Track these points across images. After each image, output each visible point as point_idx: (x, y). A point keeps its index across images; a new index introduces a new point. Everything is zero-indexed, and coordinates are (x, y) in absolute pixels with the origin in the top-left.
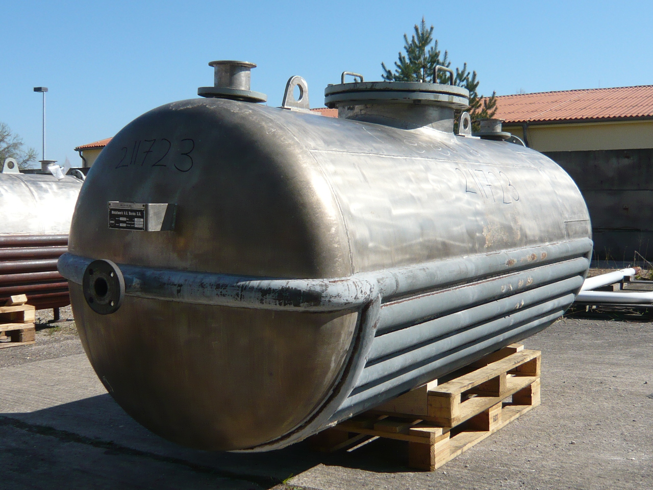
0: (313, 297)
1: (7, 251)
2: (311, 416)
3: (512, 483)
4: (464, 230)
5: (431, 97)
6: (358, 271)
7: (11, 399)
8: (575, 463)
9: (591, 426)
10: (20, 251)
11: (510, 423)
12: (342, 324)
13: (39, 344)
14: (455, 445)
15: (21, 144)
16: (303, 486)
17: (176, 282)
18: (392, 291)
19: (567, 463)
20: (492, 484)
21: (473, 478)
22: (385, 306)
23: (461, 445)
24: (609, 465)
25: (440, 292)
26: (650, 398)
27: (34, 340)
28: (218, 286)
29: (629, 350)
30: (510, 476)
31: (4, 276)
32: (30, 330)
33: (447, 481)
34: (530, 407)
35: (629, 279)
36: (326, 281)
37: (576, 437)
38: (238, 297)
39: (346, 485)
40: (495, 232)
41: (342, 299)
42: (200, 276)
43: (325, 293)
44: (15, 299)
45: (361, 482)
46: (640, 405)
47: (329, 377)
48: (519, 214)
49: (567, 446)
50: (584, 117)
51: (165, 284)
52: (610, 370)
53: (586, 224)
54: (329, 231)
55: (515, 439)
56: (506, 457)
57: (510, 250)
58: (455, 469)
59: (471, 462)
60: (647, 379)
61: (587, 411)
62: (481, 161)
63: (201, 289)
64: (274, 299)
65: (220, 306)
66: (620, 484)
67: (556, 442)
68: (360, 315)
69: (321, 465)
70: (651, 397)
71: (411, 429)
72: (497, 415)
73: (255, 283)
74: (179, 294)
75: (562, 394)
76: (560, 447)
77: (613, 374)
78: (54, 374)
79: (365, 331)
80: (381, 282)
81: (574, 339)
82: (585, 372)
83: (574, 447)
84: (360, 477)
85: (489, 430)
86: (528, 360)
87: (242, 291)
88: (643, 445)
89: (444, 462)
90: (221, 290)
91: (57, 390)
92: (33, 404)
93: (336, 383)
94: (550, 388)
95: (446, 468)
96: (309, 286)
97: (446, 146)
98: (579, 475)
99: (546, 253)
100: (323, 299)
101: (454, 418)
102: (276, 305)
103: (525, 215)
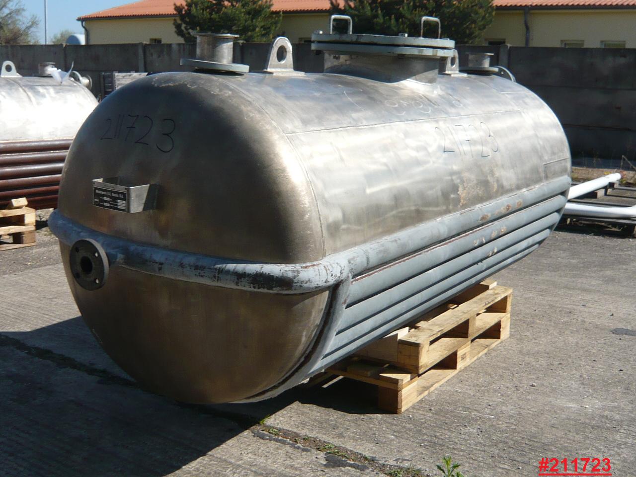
0: (285, 282)
1: (6, 157)
2: (284, 378)
3: (471, 430)
4: (440, 193)
5: (415, 51)
6: (330, 253)
7: (12, 314)
8: (533, 409)
9: (553, 365)
10: (20, 157)
11: (478, 359)
12: (313, 304)
13: (39, 245)
14: (423, 385)
15: (23, 10)
16: (278, 427)
17: (158, 260)
18: (363, 268)
19: (524, 409)
20: (452, 432)
21: (436, 423)
22: (355, 281)
23: (428, 385)
24: (563, 413)
25: (411, 258)
26: (613, 333)
27: (35, 242)
28: (197, 268)
29: (601, 273)
30: (471, 421)
31: (4, 181)
32: (31, 232)
33: (411, 426)
34: (499, 341)
35: (614, 185)
36: (298, 266)
37: (538, 378)
38: (215, 278)
39: (319, 427)
40: (471, 189)
41: (313, 283)
42: (180, 256)
43: (297, 278)
44: (15, 202)
45: (332, 425)
46: (603, 342)
47: (301, 348)
48: (497, 165)
49: (528, 388)
50: (587, 4)
51: (147, 261)
52: (580, 297)
53: (566, 162)
54: (303, 218)
55: (480, 378)
56: (469, 400)
57: (485, 203)
58: (421, 412)
59: (436, 405)
60: (614, 310)
61: (552, 346)
62: (462, 114)
63: (180, 269)
64: (249, 283)
65: (199, 283)
66: (570, 435)
67: (518, 383)
68: (331, 293)
69: (297, 403)
70: (615, 332)
71: (381, 374)
72: (465, 354)
73: (231, 267)
74: (160, 271)
75: (531, 325)
76: (521, 390)
77: (582, 303)
78: (53, 284)
79: (335, 308)
80: (352, 262)
81: (551, 257)
82: (557, 299)
83: (534, 389)
84: (332, 418)
85: (456, 369)
86: (499, 299)
87: (219, 273)
88: (599, 391)
89: (410, 404)
90: (199, 271)
91: (55, 305)
92: (32, 321)
93: (308, 352)
94: (521, 317)
95: (412, 411)
96: (282, 272)
97: (428, 100)
98: (534, 423)
99: (522, 202)
100: (294, 284)
101: (422, 366)
102: (250, 287)
103: (503, 166)
